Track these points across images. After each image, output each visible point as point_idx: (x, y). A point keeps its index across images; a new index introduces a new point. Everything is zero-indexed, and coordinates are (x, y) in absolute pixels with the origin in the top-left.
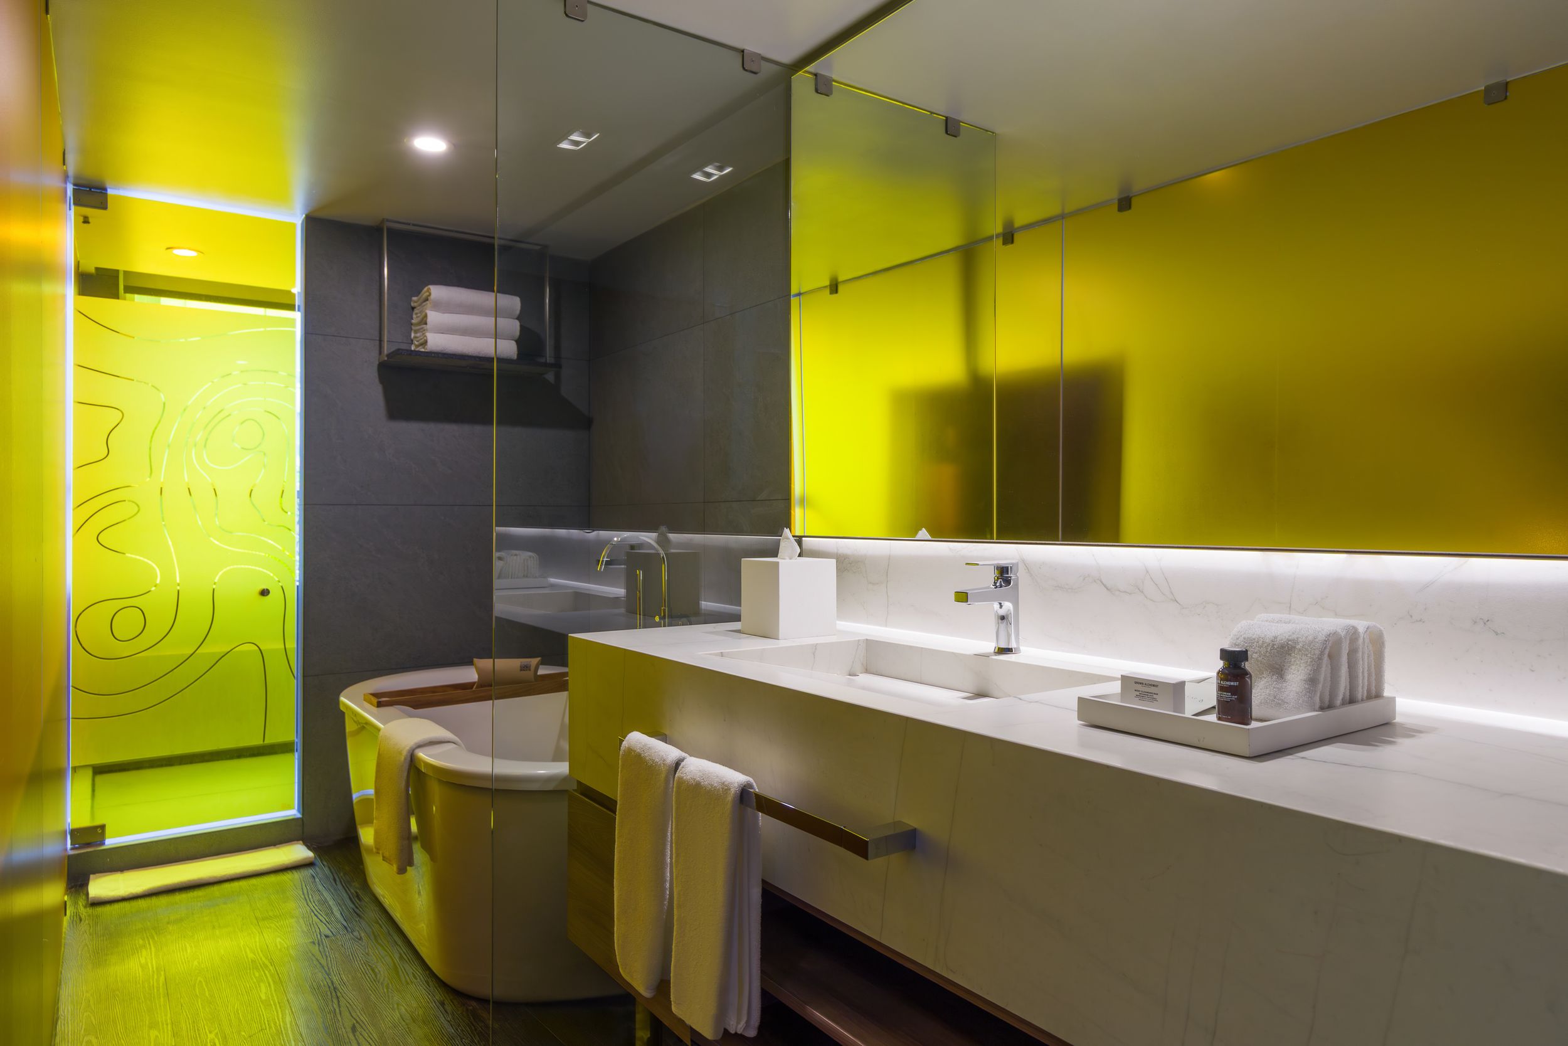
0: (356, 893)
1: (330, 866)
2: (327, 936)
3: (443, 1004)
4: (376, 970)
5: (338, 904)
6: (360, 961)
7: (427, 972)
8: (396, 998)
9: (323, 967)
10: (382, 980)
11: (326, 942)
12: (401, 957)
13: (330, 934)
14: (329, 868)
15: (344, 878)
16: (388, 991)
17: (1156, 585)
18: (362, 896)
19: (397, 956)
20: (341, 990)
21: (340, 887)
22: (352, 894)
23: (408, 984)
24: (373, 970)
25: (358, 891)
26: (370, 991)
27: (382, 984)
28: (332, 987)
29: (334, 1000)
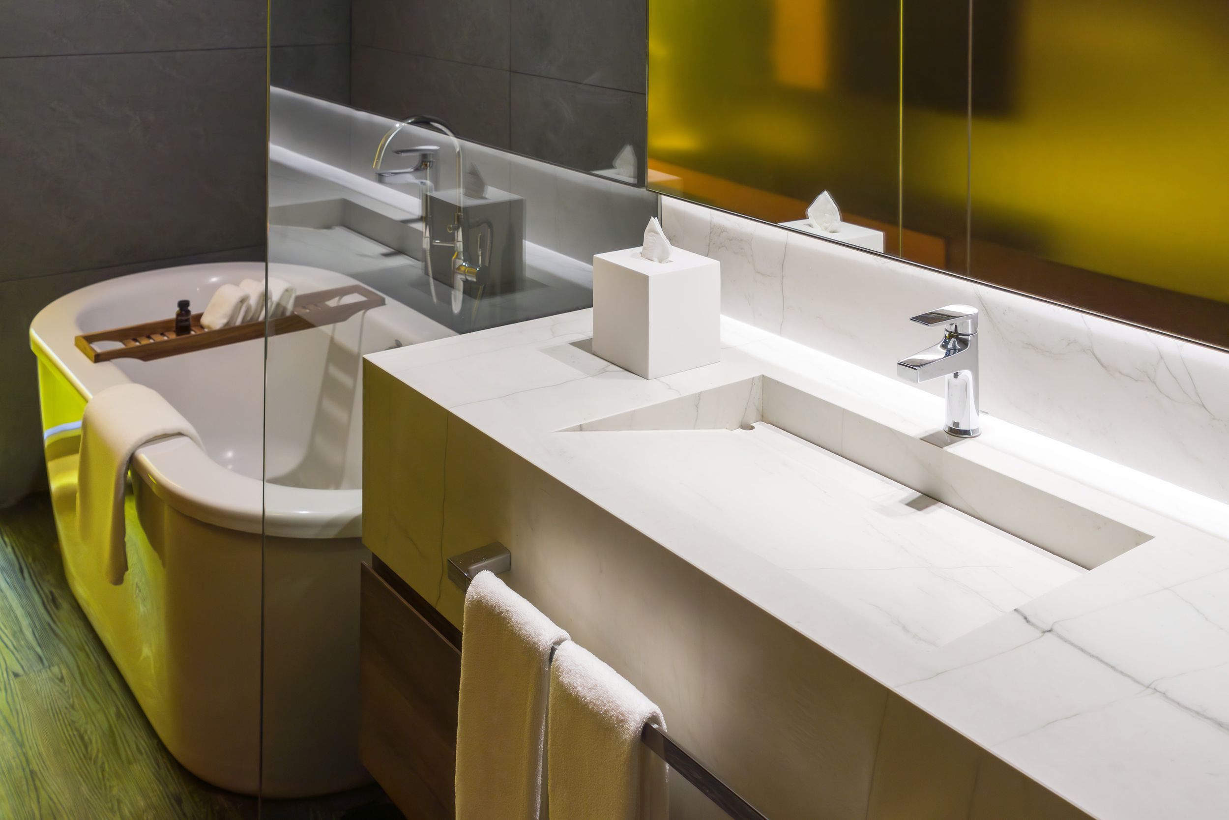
0: (52, 593)
1: (14, 545)
2: (16, 675)
3: (179, 801)
4: (86, 738)
5: (29, 615)
6: (64, 721)
7: (156, 742)
8: (115, 791)
9: (13, 732)
10: (94, 755)
11: (15, 684)
12: (119, 715)
13: (20, 671)
14: (13, 548)
15: (33, 566)
16: (103, 775)
17: (1175, 378)
18: (60, 600)
19: (112, 711)
20: (40, 776)
21: (28, 582)
22: (45, 594)
23: (130, 763)
24: (82, 738)
25: (54, 591)
26: (80, 778)
27: (95, 763)
28: (27, 770)
29: (31, 793)
